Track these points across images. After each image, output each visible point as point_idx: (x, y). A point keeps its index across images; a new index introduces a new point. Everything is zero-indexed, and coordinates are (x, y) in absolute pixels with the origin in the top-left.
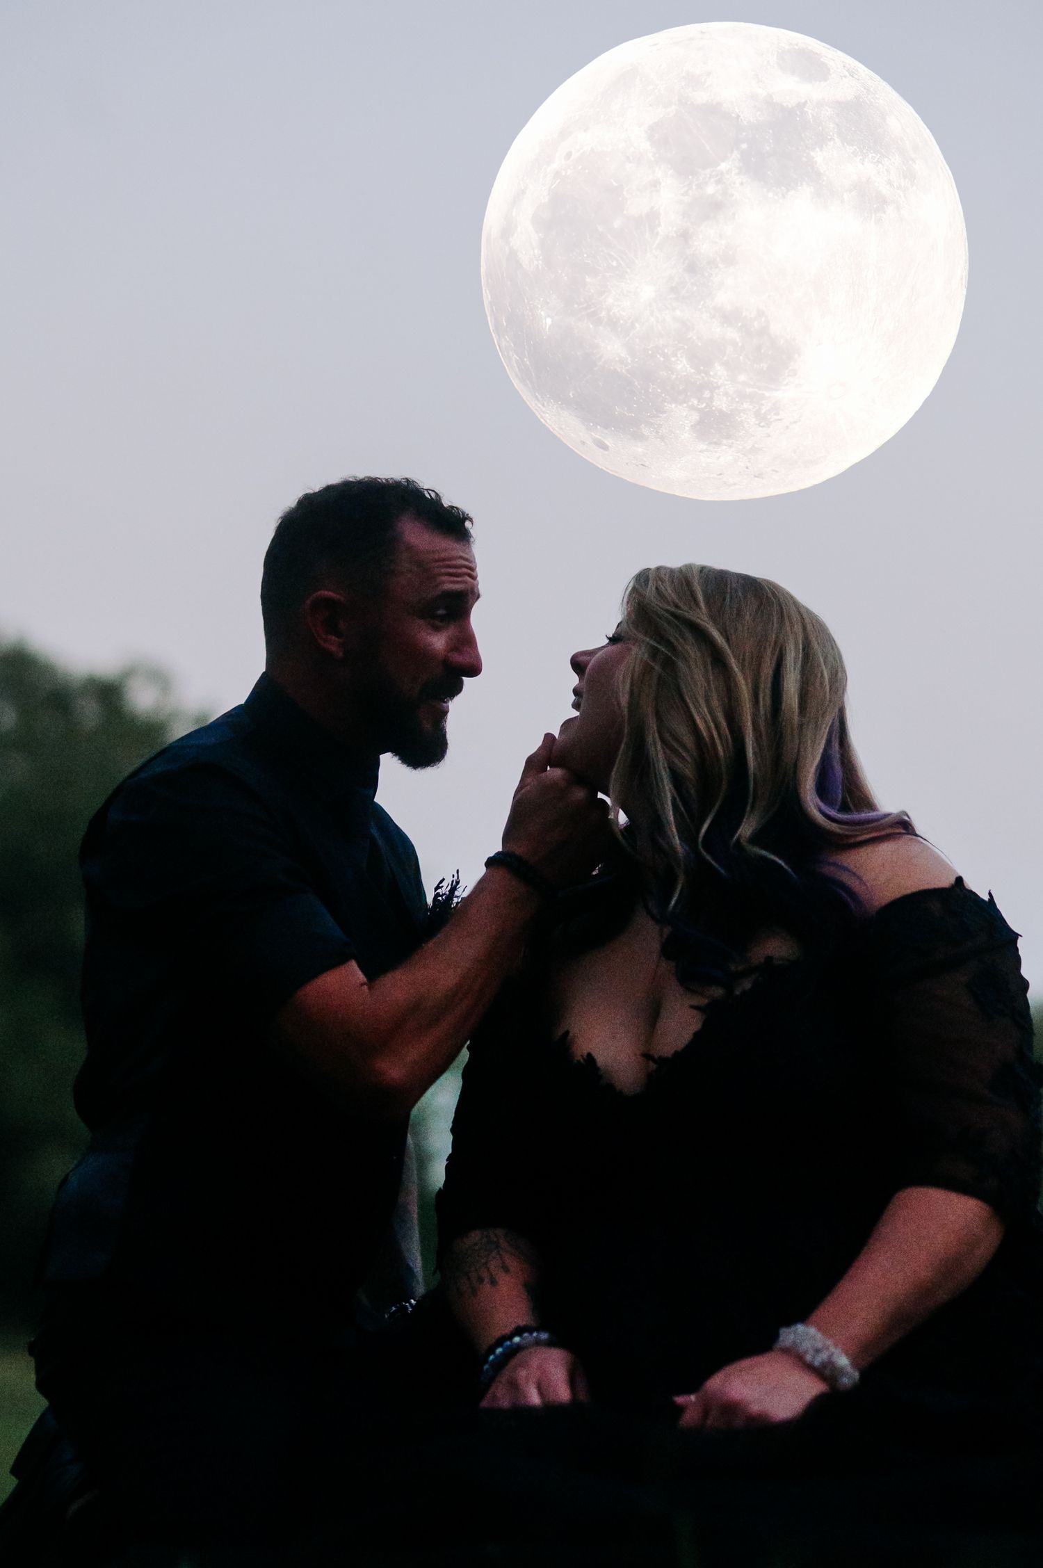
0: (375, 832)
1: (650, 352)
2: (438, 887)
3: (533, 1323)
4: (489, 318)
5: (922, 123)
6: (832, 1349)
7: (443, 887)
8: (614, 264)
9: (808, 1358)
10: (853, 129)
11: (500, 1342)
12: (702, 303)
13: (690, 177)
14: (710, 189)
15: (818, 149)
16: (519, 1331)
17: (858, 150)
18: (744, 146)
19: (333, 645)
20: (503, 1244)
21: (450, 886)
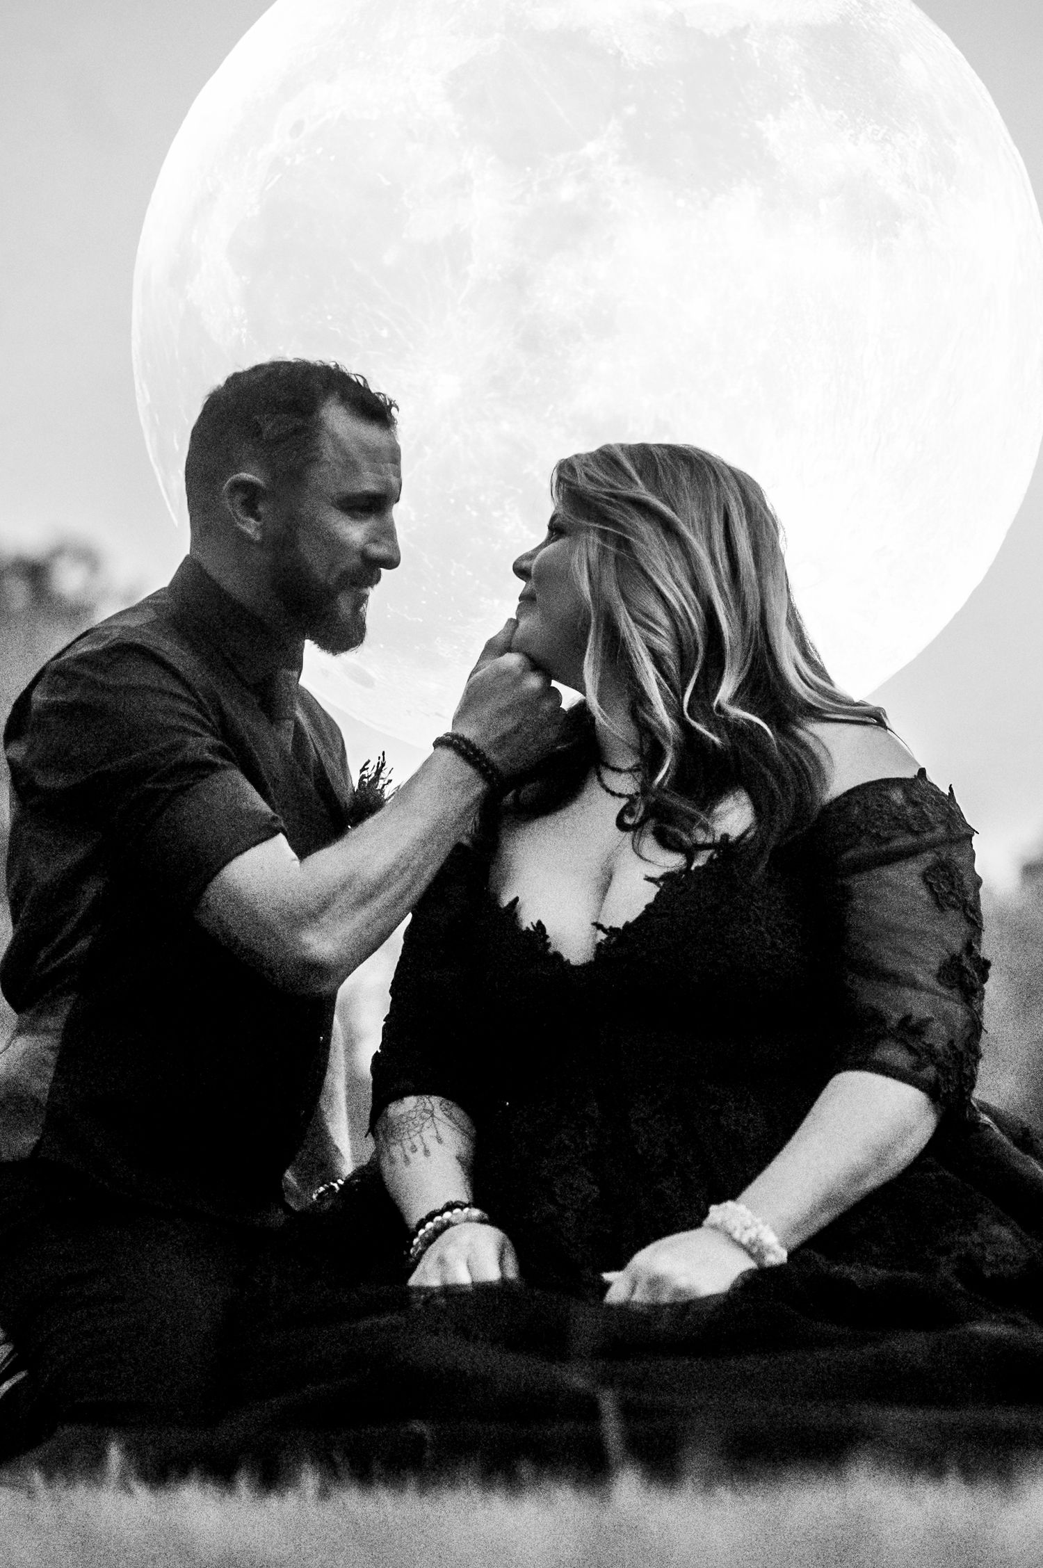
0: (300, 714)
1: (452, 501)
2: (363, 769)
3: (465, 1199)
4: (147, 436)
5: (967, 66)
6: (761, 1227)
7: (368, 768)
8: (385, 333)
9: (737, 1235)
10: (838, 78)
11: (430, 1217)
12: (551, 407)
13: (528, 169)
14: (567, 192)
15: (770, 117)
16: (450, 1207)
17: (846, 117)
18: (631, 110)
19: (250, 527)
20: (439, 1113)
21: (375, 768)
